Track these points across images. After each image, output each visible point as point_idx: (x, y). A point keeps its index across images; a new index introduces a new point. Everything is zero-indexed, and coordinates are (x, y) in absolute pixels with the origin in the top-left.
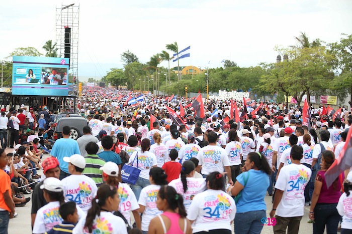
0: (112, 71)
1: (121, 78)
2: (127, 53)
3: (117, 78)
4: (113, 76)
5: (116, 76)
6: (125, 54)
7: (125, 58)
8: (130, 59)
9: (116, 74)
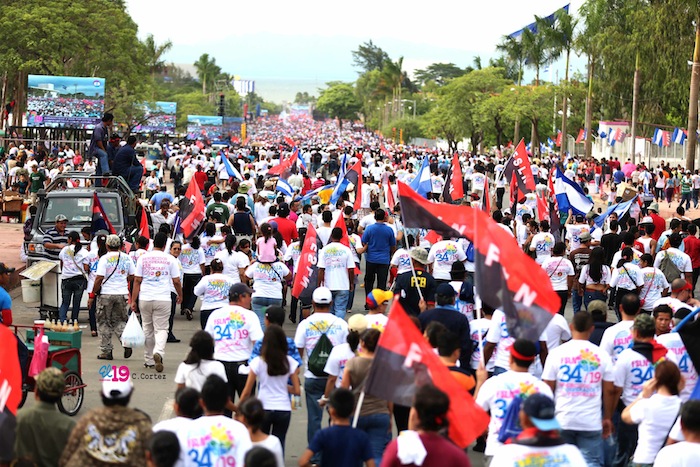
0: (331, 89)
1: (347, 103)
2: (367, 47)
3: (340, 103)
4: (332, 99)
5: (337, 100)
6: (362, 48)
7: (362, 59)
8: (374, 60)
9: (339, 94)
